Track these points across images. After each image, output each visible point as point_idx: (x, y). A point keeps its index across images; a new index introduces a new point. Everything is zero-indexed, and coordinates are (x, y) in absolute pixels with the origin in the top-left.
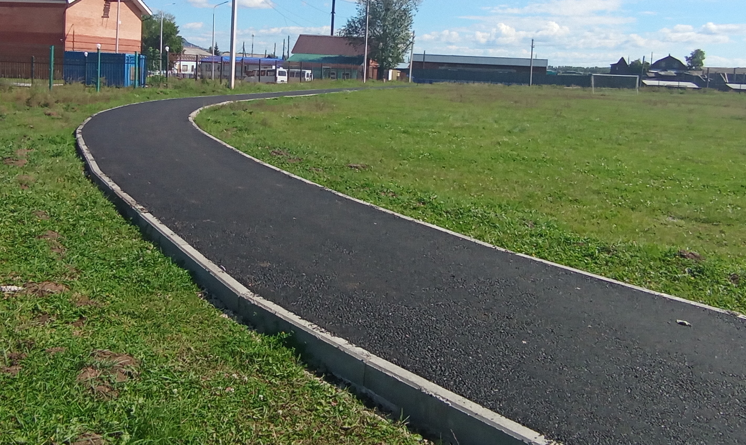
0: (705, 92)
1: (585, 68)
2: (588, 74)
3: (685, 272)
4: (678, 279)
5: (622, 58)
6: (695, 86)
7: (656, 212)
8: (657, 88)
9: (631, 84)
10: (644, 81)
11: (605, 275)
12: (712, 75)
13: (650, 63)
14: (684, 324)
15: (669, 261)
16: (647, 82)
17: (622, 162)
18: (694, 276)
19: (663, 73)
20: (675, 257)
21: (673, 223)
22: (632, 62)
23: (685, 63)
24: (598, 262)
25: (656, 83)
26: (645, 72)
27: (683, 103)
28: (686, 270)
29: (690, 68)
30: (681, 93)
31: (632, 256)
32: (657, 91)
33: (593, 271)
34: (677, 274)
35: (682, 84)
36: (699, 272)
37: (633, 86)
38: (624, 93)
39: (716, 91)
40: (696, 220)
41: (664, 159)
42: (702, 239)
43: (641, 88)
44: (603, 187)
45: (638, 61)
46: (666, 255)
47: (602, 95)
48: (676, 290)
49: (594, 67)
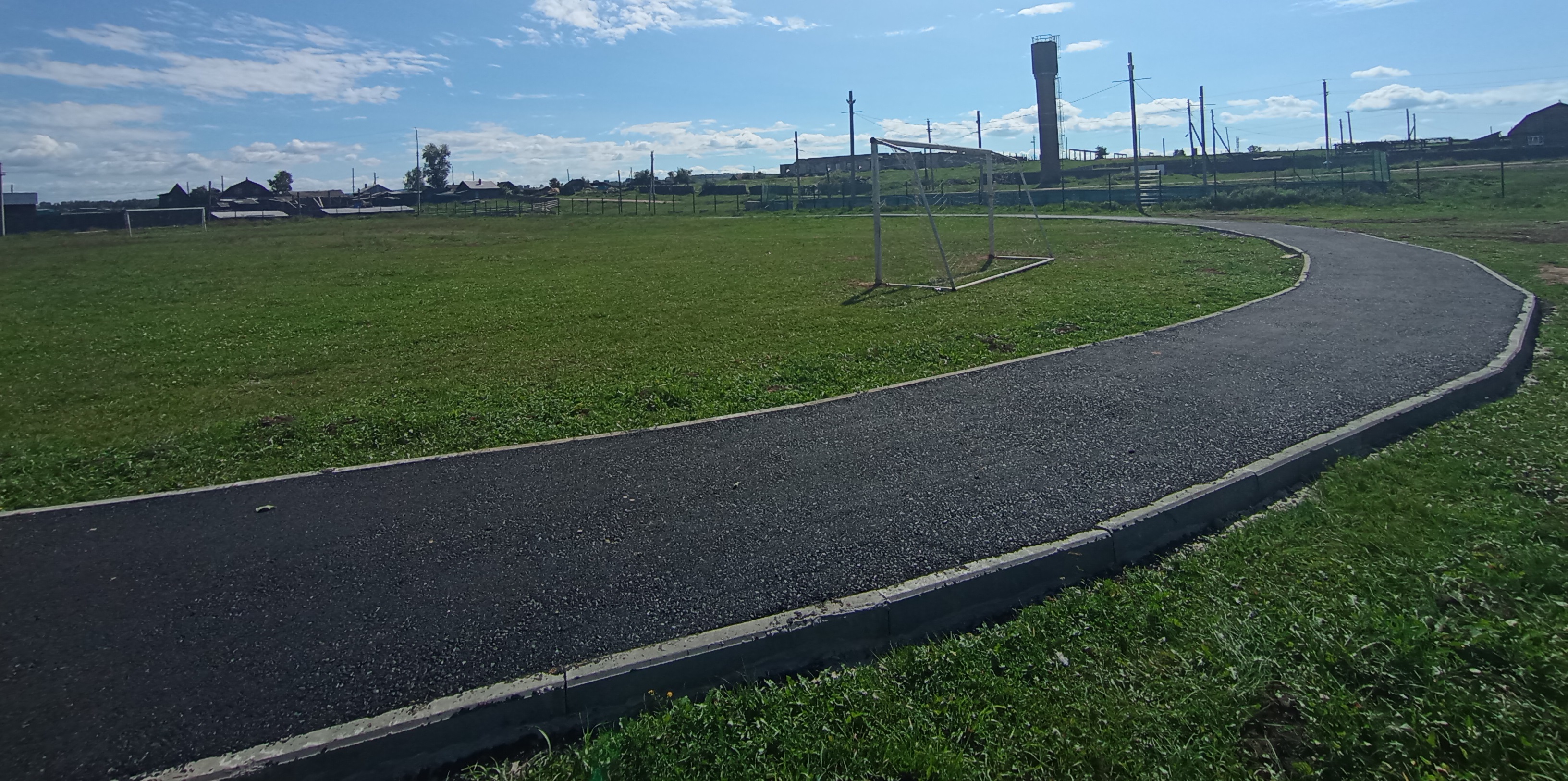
0: (297, 220)
1: (114, 201)
2: (118, 210)
3: (270, 443)
4: (261, 455)
5: (177, 186)
6: (285, 215)
7: (233, 379)
8: (234, 222)
9: (194, 219)
10: (214, 214)
11: (145, 492)
12: (302, 201)
13: (221, 189)
14: (267, 509)
15: (247, 437)
16: (219, 214)
17: (178, 326)
18: (282, 444)
19: (240, 202)
20: (255, 429)
21: (257, 386)
22: (194, 190)
23: (269, 188)
24: (133, 476)
25: (231, 214)
26: (214, 202)
27: (269, 236)
28: (271, 440)
29: (275, 193)
30: (267, 224)
31: (190, 450)
32: (234, 225)
33: (124, 493)
34: (259, 449)
35: (267, 213)
36: (288, 437)
37: (199, 221)
38: (186, 232)
39: (310, 219)
40: (286, 374)
41: (243, 308)
42: (294, 395)
43: (210, 223)
44: (146, 366)
45: (203, 188)
46: (243, 431)
47: (147, 238)
48: (259, 470)
49: (131, 199)
